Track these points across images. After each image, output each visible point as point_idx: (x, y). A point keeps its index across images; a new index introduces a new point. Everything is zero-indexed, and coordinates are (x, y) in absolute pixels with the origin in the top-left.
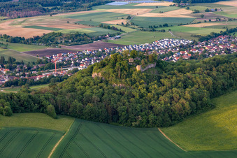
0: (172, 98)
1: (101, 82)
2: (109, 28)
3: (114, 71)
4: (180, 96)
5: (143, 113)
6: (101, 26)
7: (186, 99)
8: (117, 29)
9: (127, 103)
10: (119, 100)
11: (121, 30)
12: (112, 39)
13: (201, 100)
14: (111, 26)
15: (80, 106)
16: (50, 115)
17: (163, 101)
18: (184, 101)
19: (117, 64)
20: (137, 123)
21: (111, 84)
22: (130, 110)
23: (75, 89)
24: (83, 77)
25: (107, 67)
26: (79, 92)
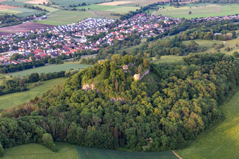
0: (181, 113)
1: (97, 97)
2: (33, 8)
3: (110, 83)
4: (190, 109)
5: (154, 134)
6: (25, 6)
7: (197, 113)
8: (41, 9)
9: (134, 123)
10: (124, 120)
11: (45, 10)
12: (40, 19)
13: (210, 111)
14: (35, 6)
15: (80, 131)
16: (47, 146)
17: (174, 118)
18: (196, 116)
19: (112, 74)
20: (148, 147)
21: (109, 99)
22: (139, 131)
23: (68, 106)
24: (73, 89)
25: (99, 76)
26: (74, 111)
